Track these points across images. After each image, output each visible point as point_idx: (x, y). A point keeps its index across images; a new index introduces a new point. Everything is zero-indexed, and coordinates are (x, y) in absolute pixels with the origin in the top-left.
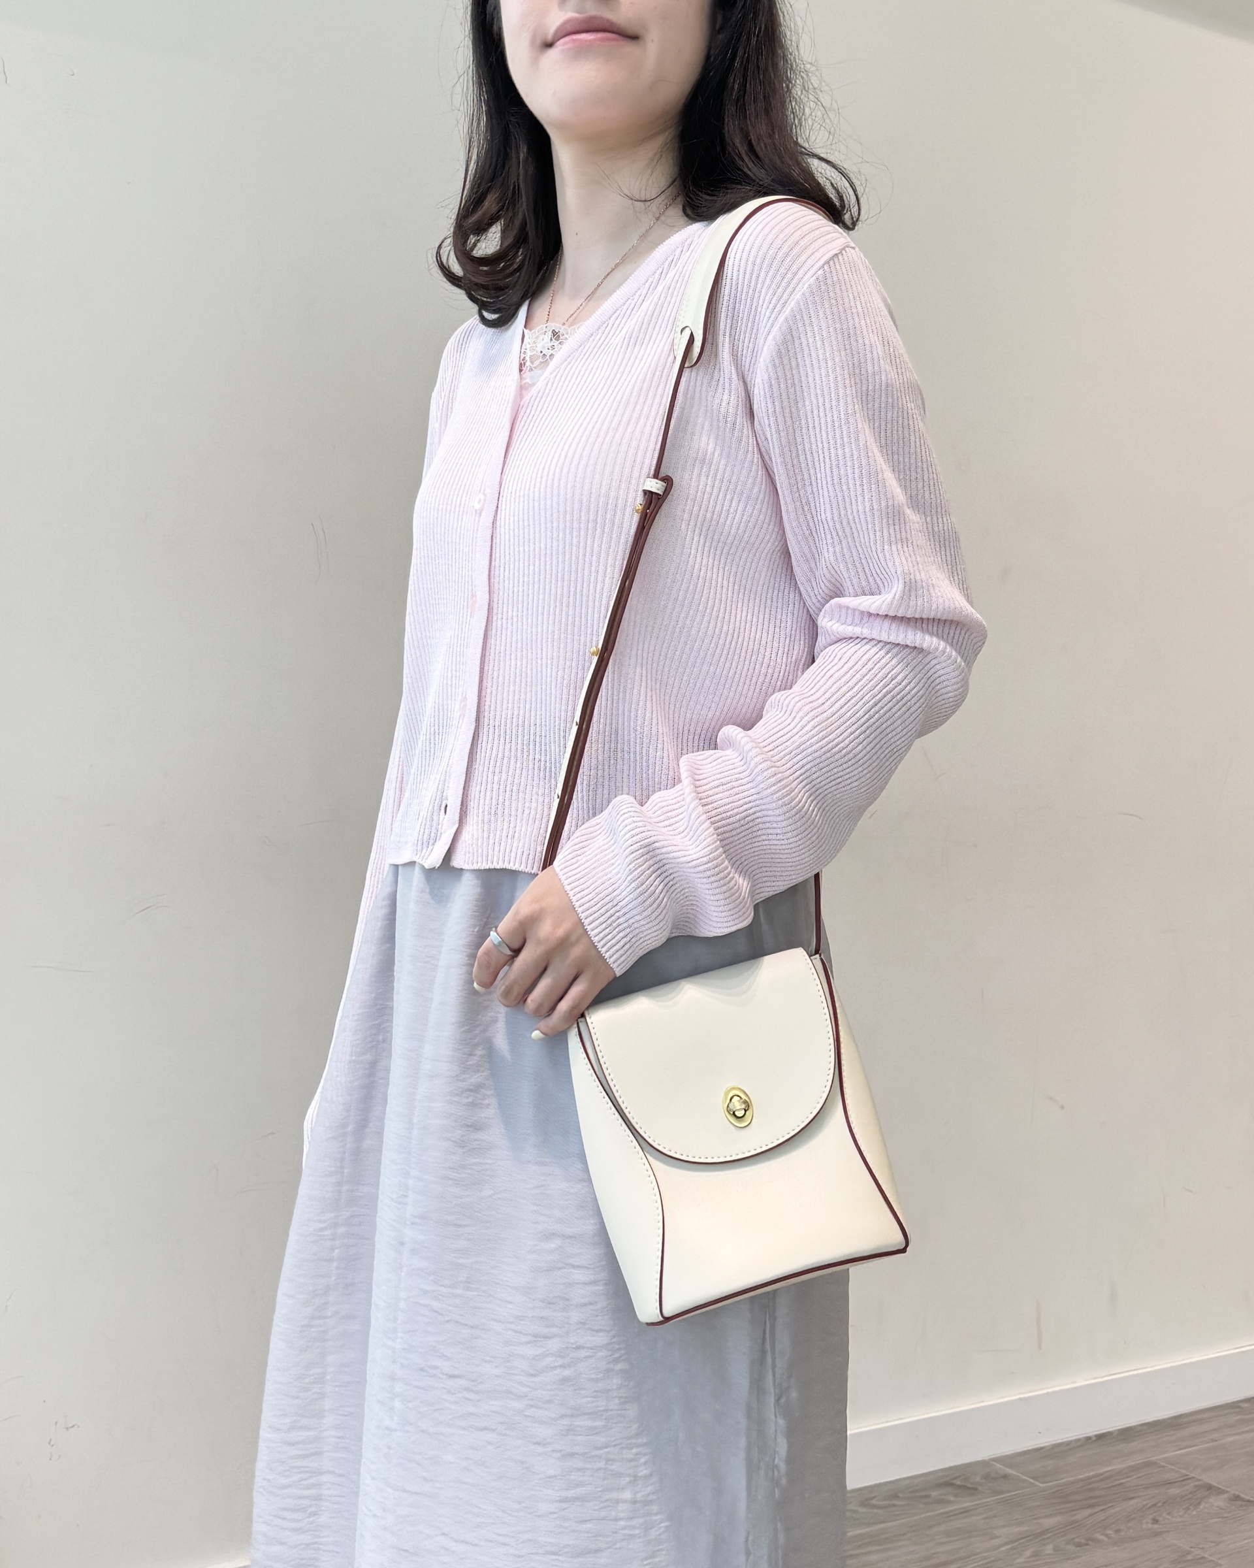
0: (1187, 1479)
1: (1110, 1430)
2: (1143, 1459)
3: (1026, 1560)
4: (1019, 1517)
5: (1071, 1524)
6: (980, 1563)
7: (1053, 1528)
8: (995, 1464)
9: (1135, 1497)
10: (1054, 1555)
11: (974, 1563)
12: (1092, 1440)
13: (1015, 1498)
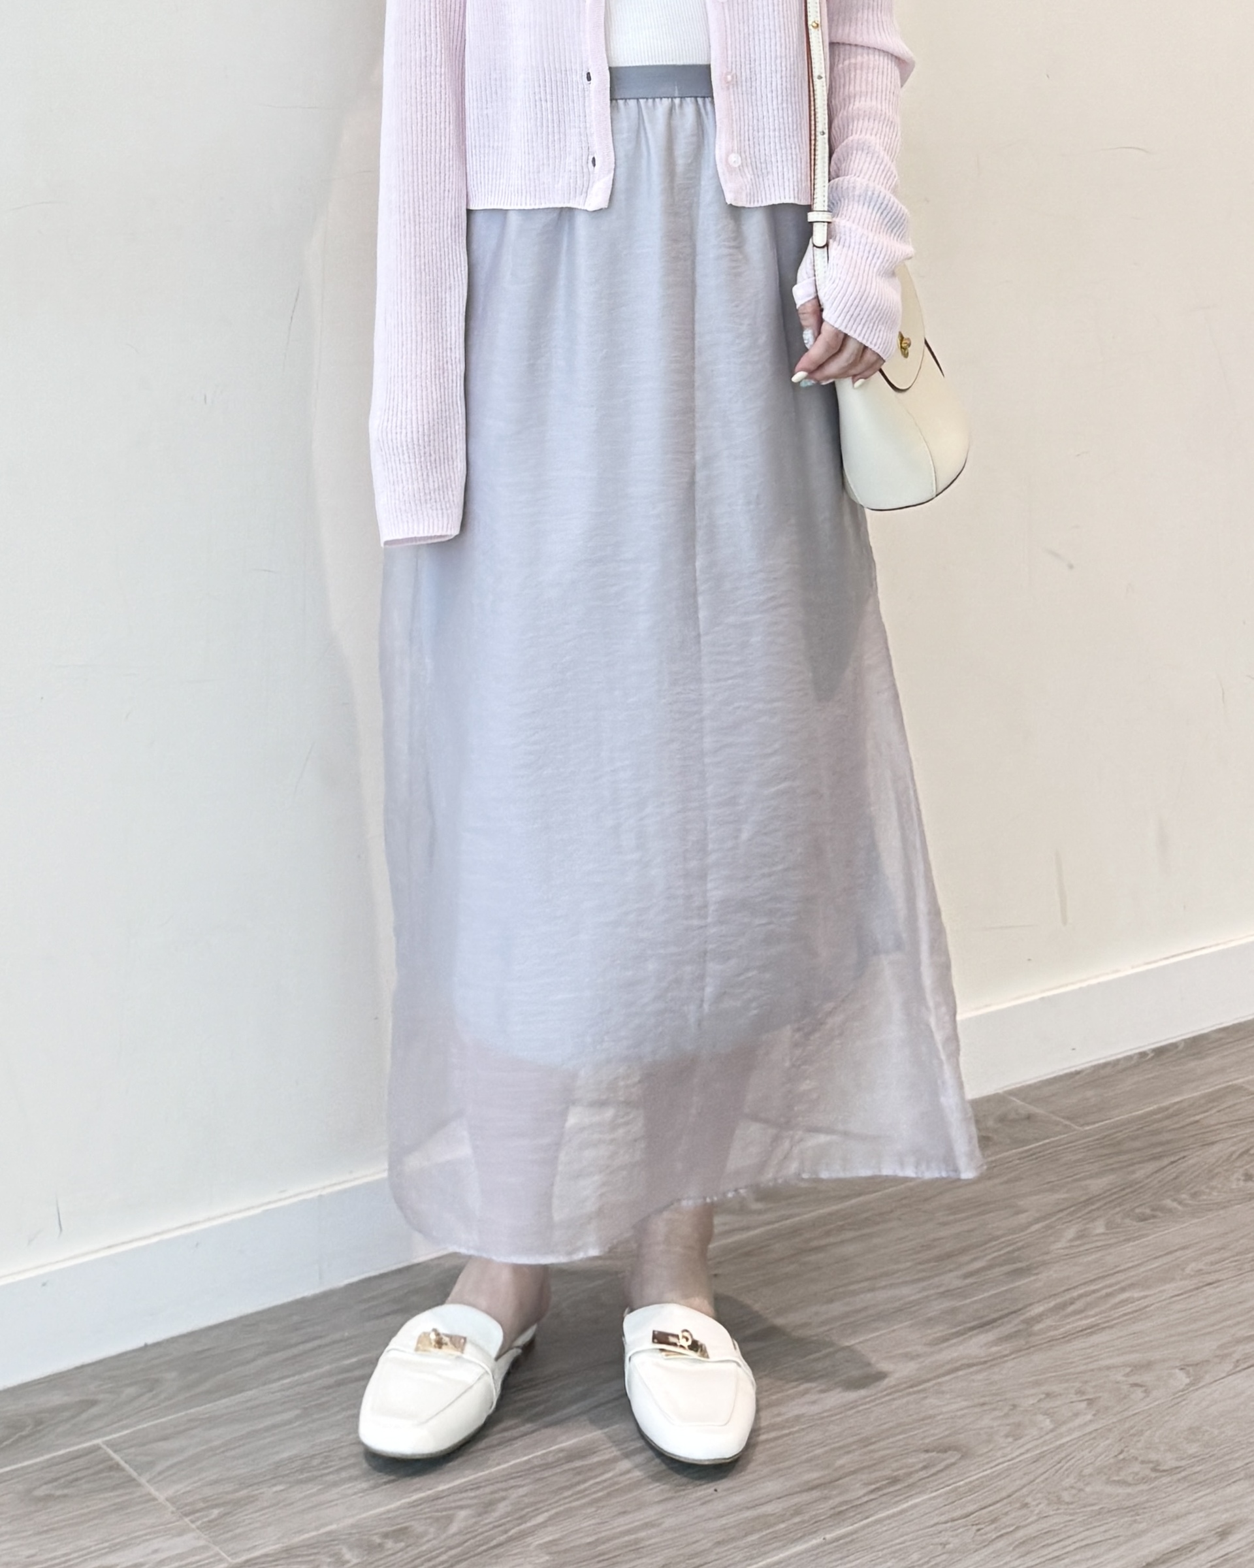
1: (1174, 1041)
2: (1224, 1082)
3: (1068, 1244)
4: (1053, 1180)
5: (1130, 1186)
6: (1002, 1252)
7: (1105, 1192)
8: (1014, 1099)
9: (1216, 1142)
10: (1107, 1234)
11: (994, 1252)
12: (1149, 1057)
13: (1044, 1151)
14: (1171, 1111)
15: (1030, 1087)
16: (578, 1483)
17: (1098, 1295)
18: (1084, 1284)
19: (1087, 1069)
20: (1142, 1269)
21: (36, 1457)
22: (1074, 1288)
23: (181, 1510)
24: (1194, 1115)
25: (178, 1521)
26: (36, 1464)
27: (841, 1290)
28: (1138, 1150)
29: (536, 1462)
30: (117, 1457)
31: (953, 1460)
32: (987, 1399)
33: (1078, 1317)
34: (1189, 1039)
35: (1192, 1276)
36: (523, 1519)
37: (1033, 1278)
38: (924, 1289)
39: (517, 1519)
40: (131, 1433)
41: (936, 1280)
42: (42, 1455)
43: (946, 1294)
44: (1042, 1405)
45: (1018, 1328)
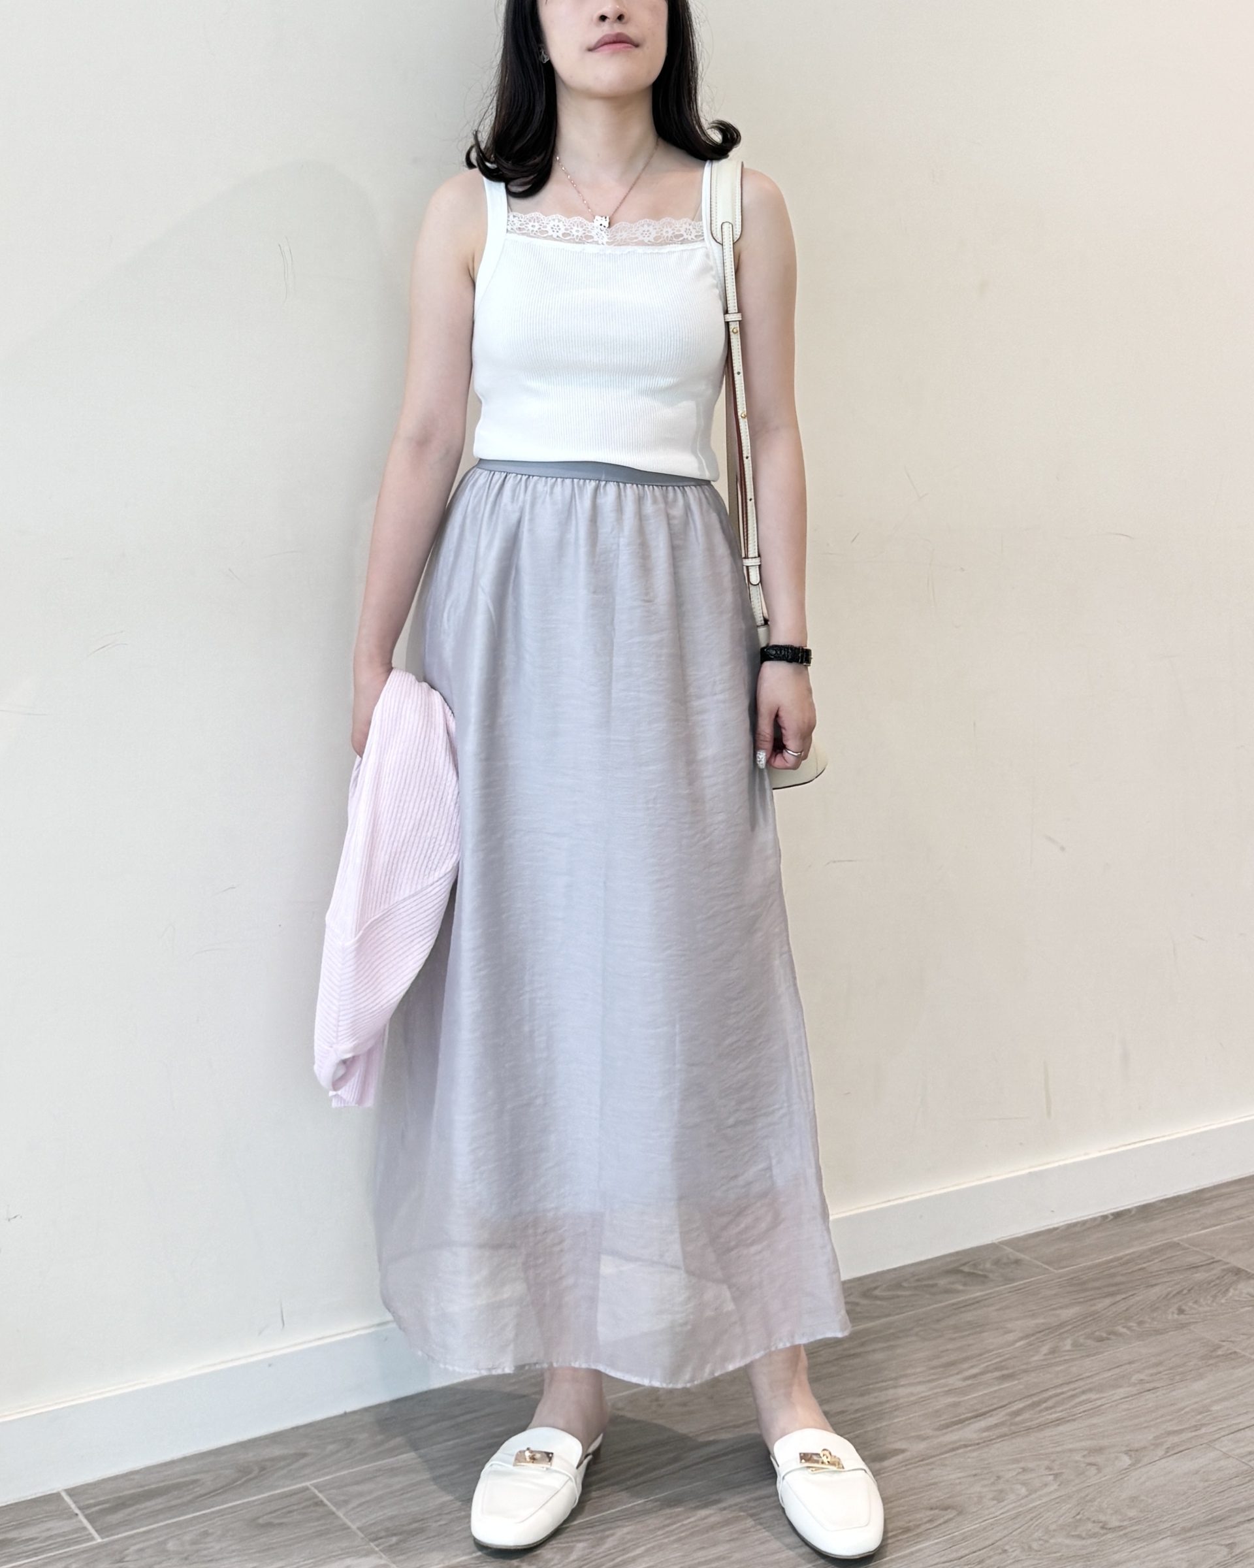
0: (1214, 1262)
1: (1128, 1207)
2: (1165, 1240)
3: (1043, 1358)
4: (1034, 1308)
5: (1091, 1315)
6: (994, 1362)
7: (1071, 1320)
8: (1005, 1247)
9: (1158, 1284)
10: (1073, 1351)
11: (988, 1361)
12: (1109, 1219)
13: (1029, 1286)
14: (1125, 1259)
15: (1018, 1239)
16: (668, 1525)
17: (1064, 1396)
18: (1055, 1387)
19: (1062, 1226)
20: (1097, 1378)
21: (259, 1494)
22: (1047, 1390)
23: (369, 1537)
24: (1142, 1263)
25: (366, 1545)
26: (259, 1499)
27: (871, 1386)
28: (1099, 1288)
29: (637, 1508)
30: (321, 1496)
31: (951, 1516)
32: (978, 1471)
33: (1049, 1412)
34: (1139, 1206)
35: (1136, 1384)
36: (625, 1551)
37: (1016, 1382)
38: (933, 1388)
39: (620, 1551)
40: (332, 1478)
41: (943, 1381)
43: (951, 1392)
44: (1019, 1477)
45: (1004, 1419)
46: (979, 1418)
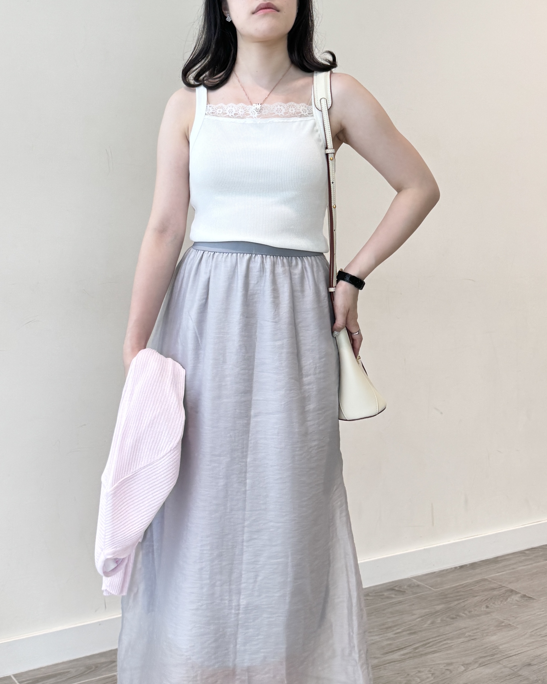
0: (501, 587)
1: (465, 564)
2: (482, 577)
3: (428, 626)
4: (425, 605)
5: (449, 608)
6: (407, 627)
7: (441, 610)
8: (413, 579)
9: (478, 596)
10: (441, 623)
11: (404, 627)
12: (458, 568)
13: (422, 596)
14: (464, 585)
15: (419, 576)
18: (432, 638)
19: (437, 571)
24: (471, 587)
28: (452, 597)
32: (400, 672)
33: (429, 648)
34: (470, 563)
35: (467, 637)
37: (417, 635)
38: (381, 638)
41: (385, 635)
42: (97, 677)
43: (389, 639)
44: (417, 674)
45: (411, 651)
46: (400, 650)
